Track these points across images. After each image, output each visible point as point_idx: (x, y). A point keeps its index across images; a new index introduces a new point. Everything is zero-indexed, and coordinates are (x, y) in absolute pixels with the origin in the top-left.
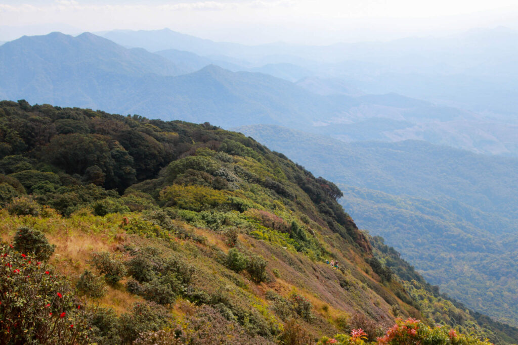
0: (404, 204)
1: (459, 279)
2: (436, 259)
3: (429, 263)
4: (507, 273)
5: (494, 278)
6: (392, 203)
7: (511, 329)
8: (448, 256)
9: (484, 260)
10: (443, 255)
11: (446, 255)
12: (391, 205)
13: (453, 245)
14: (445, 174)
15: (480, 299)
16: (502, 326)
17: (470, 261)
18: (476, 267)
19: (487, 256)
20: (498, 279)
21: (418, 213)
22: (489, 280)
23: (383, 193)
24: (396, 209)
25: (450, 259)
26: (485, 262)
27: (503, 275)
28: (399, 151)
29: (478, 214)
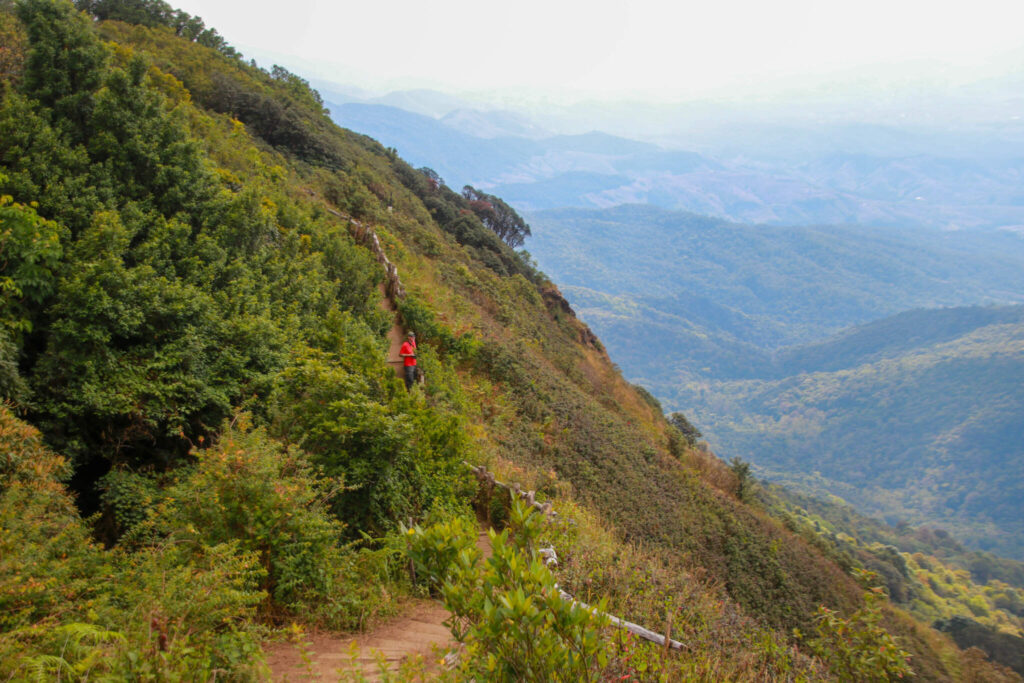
0: (624, 307)
1: (717, 424)
2: (680, 394)
3: (668, 401)
4: (792, 409)
5: (771, 418)
6: (606, 306)
7: (819, 505)
8: (699, 388)
9: (755, 390)
10: (690, 386)
11: (696, 387)
12: (605, 309)
13: (705, 369)
14: (685, 257)
15: (751, 453)
16: (804, 501)
17: (733, 394)
18: (742, 402)
19: (758, 384)
20: (777, 419)
21: (648, 320)
22: (763, 422)
23: (590, 290)
24: (613, 316)
25: (702, 392)
26: (756, 393)
27: (785, 413)
28: (613, 223)
29: (739, 317)
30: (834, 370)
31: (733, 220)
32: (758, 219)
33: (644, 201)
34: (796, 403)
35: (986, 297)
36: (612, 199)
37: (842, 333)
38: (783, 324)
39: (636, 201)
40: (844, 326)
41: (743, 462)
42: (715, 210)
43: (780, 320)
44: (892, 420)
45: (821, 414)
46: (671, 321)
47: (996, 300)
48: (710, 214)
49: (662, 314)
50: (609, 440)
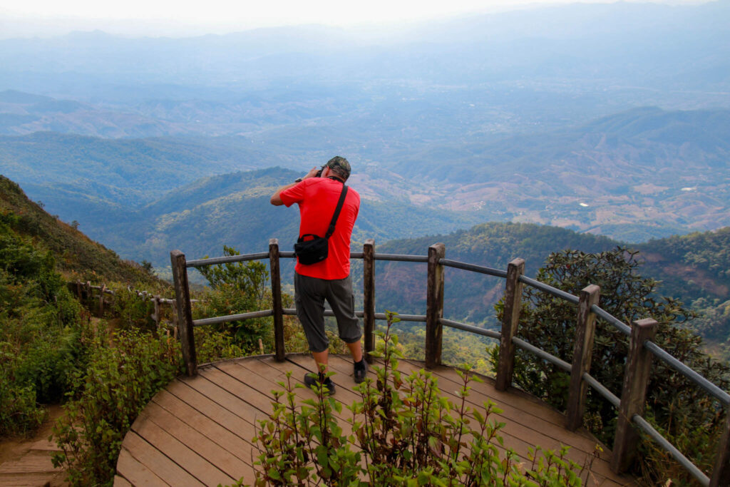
14: (79, 159)
28: (31, 143)
29: (115, 190)
30: (169, 212)
31: (103, 138)
32: (118, 136)
33: (49, 129)
34: (153, 232)
35: (236, 168)
36: (29, 130)
37: (170, 193)
38: (139, 191)
39: (44, 130)
40: (171, 188)
41: (148, 262)
42: (91, 132)
43: (137, 189)
44: (201, 234)
45: (167, 236)
46: (76, 196)
47: (241, 170)
48: (90, 135)
49: (71, 192)
50: (95, 258)
